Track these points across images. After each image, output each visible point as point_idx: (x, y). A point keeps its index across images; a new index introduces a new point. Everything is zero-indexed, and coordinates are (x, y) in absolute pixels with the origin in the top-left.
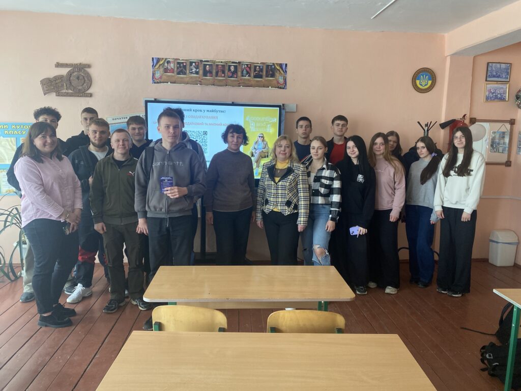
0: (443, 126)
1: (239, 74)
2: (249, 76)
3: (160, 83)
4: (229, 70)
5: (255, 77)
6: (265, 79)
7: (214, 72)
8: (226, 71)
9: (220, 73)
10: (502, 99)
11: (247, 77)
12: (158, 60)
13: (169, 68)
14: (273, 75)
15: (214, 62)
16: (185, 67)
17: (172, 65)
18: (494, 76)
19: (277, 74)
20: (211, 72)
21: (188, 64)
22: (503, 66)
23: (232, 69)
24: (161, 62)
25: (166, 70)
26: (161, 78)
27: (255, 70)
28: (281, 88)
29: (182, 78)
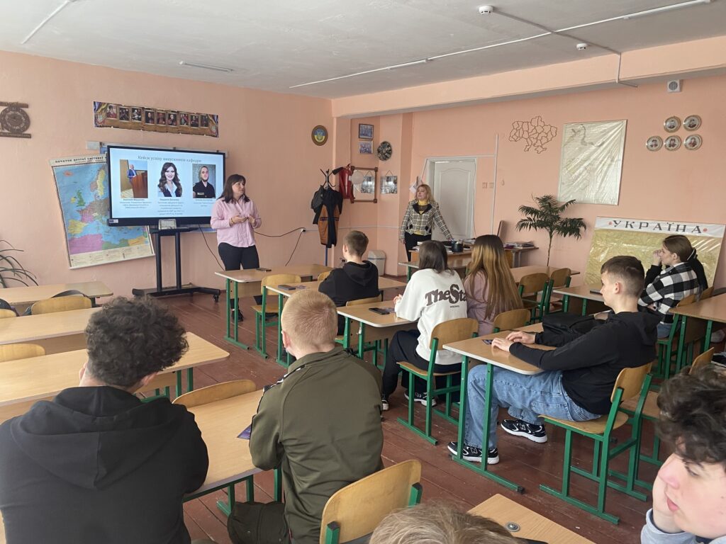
0: (335, 172)
1: (178, 122)
2: (187, 124)
3: (103, 126)
4: (170, 118)
5: (192, 125)
6: (200, 128)
7: (156, 119)
8: (167, 119)
9: (161, 121)
10: (370, 152)
11: (185, 125)
12: (100, 104)
13: (112, 113)
14: (207, 125)
15: (155, 110)
16: (127, 113)
17: (114, 110)
18: (363, 135)
19: (210, 124)
20: (152, 119)
21: (131, 110)
22: (369, 127)
23: (172, 117)
24: (103, 107)
25: (108, 115)
26: (104, 122)
27: (192, 120)
28: (214, 136)
29: (124, 123)
